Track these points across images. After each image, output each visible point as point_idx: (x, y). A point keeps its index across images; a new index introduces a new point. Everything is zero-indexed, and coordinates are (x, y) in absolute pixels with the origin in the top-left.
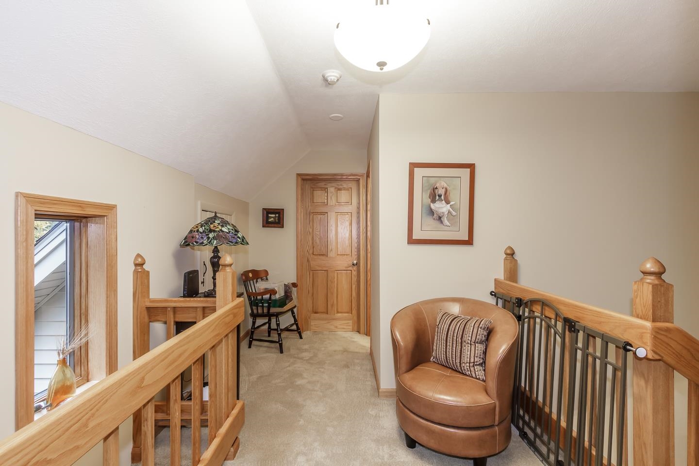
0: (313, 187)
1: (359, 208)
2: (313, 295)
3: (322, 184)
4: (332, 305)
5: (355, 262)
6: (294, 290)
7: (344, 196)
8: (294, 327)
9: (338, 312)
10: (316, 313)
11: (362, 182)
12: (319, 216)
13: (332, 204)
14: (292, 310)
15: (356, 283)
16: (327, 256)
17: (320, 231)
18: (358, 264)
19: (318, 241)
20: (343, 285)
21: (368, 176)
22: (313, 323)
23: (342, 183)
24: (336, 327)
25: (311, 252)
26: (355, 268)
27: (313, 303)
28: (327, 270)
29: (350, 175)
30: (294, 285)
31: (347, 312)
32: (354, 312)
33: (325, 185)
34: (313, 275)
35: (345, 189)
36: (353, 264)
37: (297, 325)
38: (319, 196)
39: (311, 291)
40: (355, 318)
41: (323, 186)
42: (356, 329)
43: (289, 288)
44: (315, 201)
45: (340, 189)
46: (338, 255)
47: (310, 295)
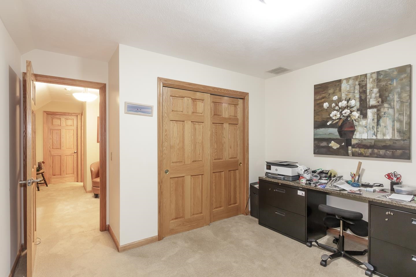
0: (53, 117)
1: (77, 128)
2: (53, 167)
3: (58, 116)
4: (64, 171)
5: (76, 151)
6: (42, 164)
7: (70, 122)
8: (43, 182)
9: (67, 174)
10: (54, 175)
11: (79, 117)
12: (56, 131)
13: (63, 126)
14: (42, 173)
15: (76, 161)
16: (61, 149)
17: (56, 138)
18: (77, 153)
19: (55, 142)
20: (69, 162)
21: (82, 115)
22: (52, 180)
23: (69, 116)
24: (66, 181)
25: (52, 147)
26: (76, 154)
27: (53, 171)
28: (61, 156)
29: (73, 114)
30: (43, 162)
31: (72, 174)
32: (75, 173)
33: (60, 117)
34: (53, 158)
35: (70, 119)
36: (75, 152)
37: (45, 181)
38: (56, 122)
39: (51, 165)
40: (76, 176)
41: (59, 117)
42: (76, 181)
43: (41, 164)
44: (53, 124)
45: (67, 119)
46: (67, 148)
47: (51, 167)
